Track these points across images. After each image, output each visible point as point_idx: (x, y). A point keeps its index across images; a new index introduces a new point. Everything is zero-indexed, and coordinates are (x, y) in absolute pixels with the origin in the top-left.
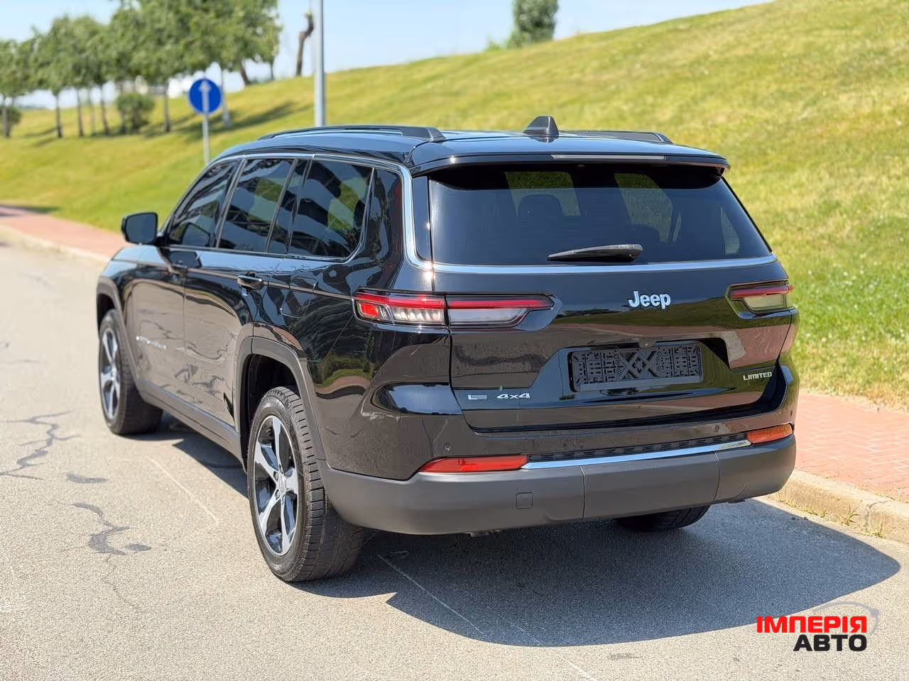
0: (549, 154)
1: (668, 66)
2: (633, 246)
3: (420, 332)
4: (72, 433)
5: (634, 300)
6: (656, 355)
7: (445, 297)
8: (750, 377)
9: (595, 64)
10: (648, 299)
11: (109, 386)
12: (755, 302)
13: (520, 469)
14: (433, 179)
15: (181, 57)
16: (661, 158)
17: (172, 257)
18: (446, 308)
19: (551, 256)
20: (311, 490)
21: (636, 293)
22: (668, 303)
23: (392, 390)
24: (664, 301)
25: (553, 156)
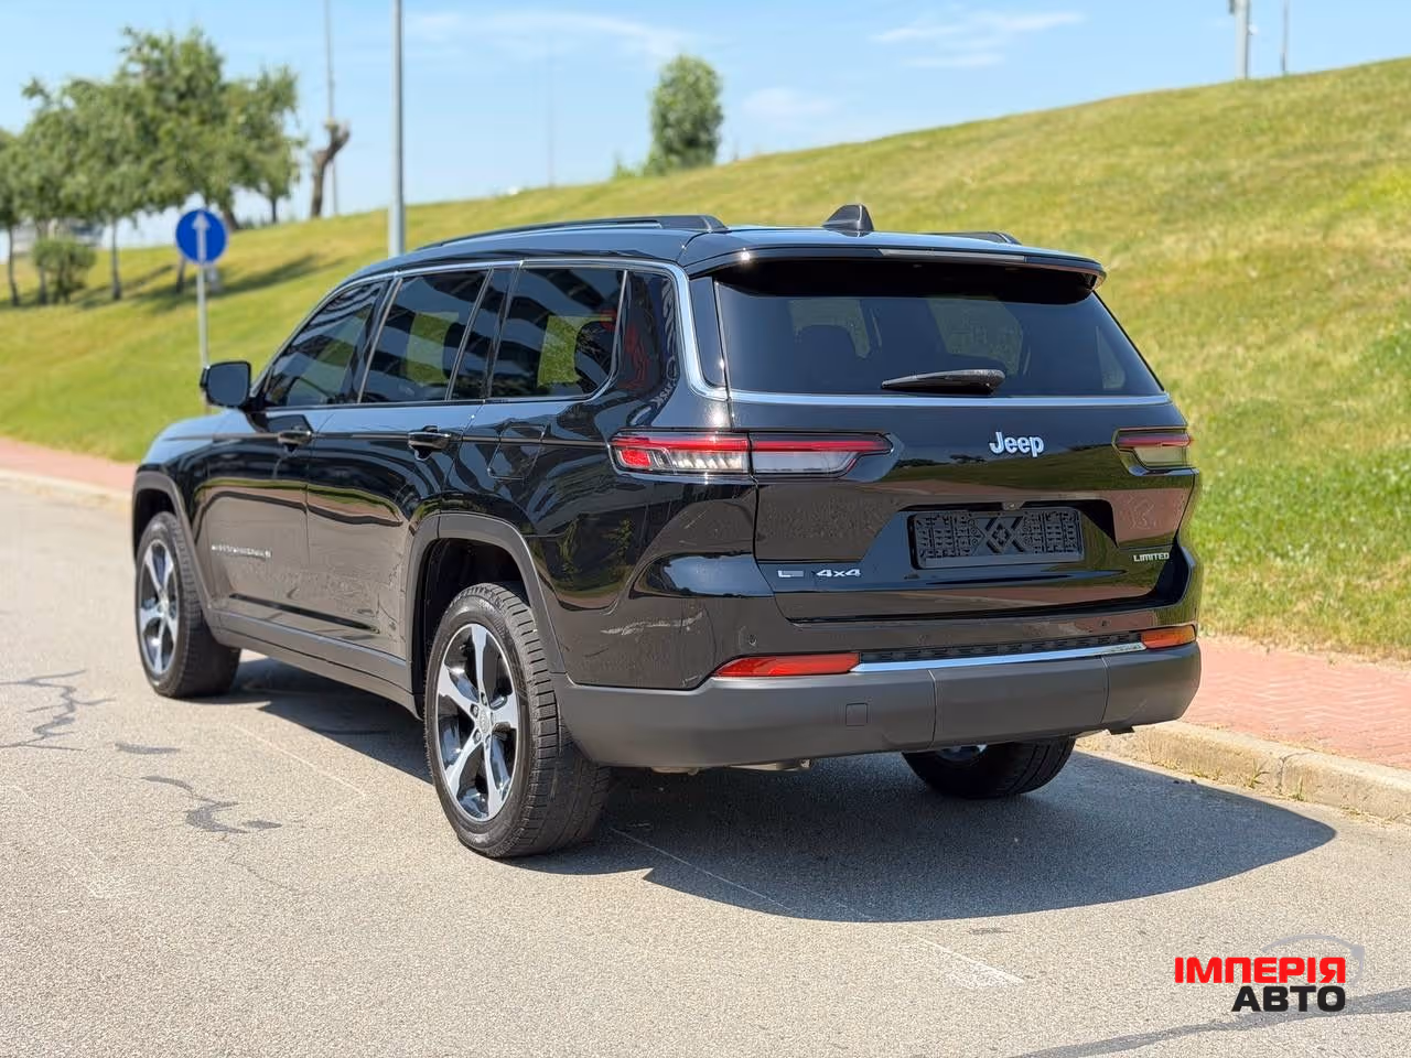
1: (904, 198)
2: (993, 371)
4: (101, 697)
5: (996, 443)
6: (1022, 522)
7: (749, 434)
8: (1143, 557)
9: (792, 196)
10: (1014, 443)
11: (154, 626)
12: (1147, 454)
13: (849, 672)
14: (719, 281)
15: (145, 183)
16: (1022, 258)
18: (750, 450)
19: (885, 383)
20: (540, 720)
21: (999, 435)
22: (1041, 449)
23: (669, 566)
24: (1034, 446)
25: (882, 251)
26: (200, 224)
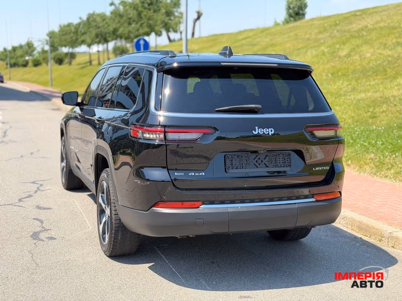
0: (220, 62)
1: (349, 31)
2: (257, 105)
3: (156, 143)
4: (48, 188)
5: (255, 131)
6: (268, 157)
8: (317, 169)
9: (316, 31)
10: (262, 131)
11: (64, 168)
13: (199, 208)
14: (166, 74)
15: (138, 30)
16: (276, 65)
17: (83, 111)
18: (165, 132)
19: (216, 109)
20: (114, 215)
21: (257, 128)
22: (273, 132)
23: (143, 169)
24: (271, 131)
25: (222, 63)
26: (142, 42)
